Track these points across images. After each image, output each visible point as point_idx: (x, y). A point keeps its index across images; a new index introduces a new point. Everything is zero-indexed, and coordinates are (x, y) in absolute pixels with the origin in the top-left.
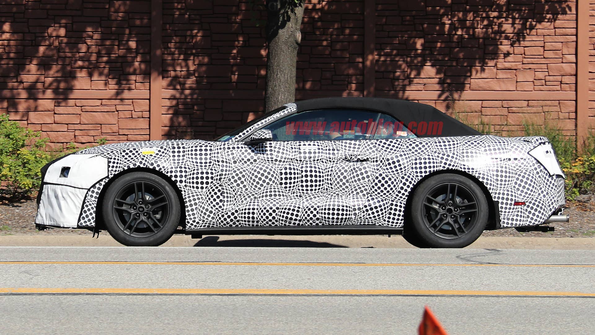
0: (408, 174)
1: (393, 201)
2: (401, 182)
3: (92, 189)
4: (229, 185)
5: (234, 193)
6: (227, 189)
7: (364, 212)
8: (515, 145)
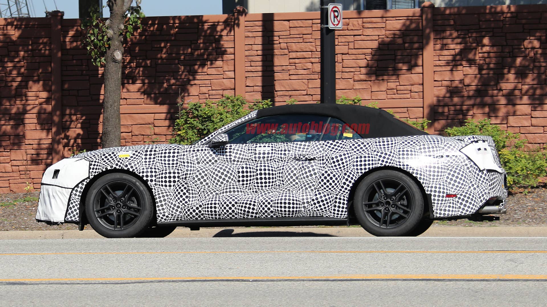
0: (350, 171)
1: (337, 195)
2: (344, 178)
3: (76, 188)
4: (193, 183)
5: (198, 190)
6: (191, 187)
7: (312, 205)
8: (448, 143)
